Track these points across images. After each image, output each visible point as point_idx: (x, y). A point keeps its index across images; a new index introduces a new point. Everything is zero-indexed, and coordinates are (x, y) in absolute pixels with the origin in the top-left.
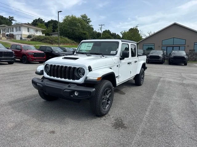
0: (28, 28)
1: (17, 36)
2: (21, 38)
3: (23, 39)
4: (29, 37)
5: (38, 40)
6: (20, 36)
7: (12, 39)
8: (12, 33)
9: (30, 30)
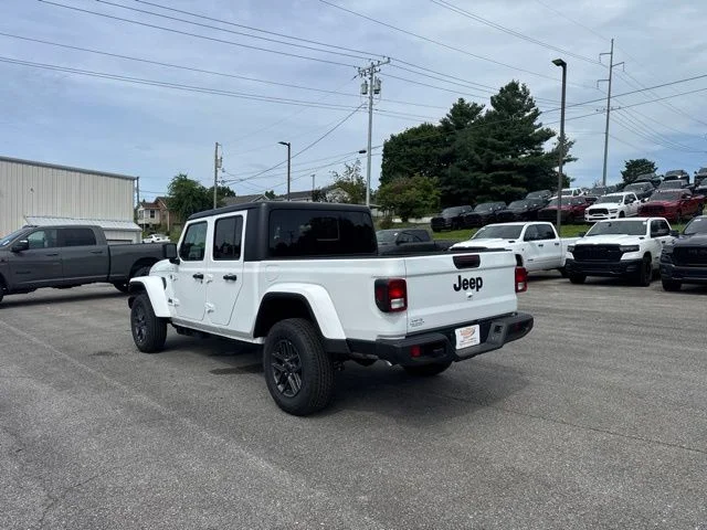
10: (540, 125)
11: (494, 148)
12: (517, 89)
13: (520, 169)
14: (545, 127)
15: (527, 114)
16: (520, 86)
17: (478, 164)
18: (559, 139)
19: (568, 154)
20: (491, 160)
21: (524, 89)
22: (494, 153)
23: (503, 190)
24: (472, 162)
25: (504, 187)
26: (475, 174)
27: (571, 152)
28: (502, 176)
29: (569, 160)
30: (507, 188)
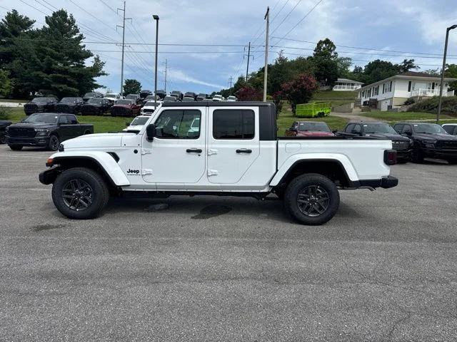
0: (410, 83)
1: (384, 102)
2: (390, 107)
3: (394, 107)
4: (409, 102)
5: (424, 108)
6: (389, 101)
7: (373, 111)
8: (375, 97)
9: (414, 85)
10: (84, 46)
11: (52, 55)
12: (66, 16)
13: (73, 75)
14: (86, 49)
15: (74, 37)
16: (68, 14)
17: (39, 65)
18: (95, 59)
19: (103, 70)
20: (51, 64)
21: (72, 17)
22: (53, 60)
23: (61, 88)
24: (34, 63)
25: (62, 86)
26: (38, 73)
27: (104, 69)
28: (59, 77)
29: (103, 74)
30: (65, 87)
